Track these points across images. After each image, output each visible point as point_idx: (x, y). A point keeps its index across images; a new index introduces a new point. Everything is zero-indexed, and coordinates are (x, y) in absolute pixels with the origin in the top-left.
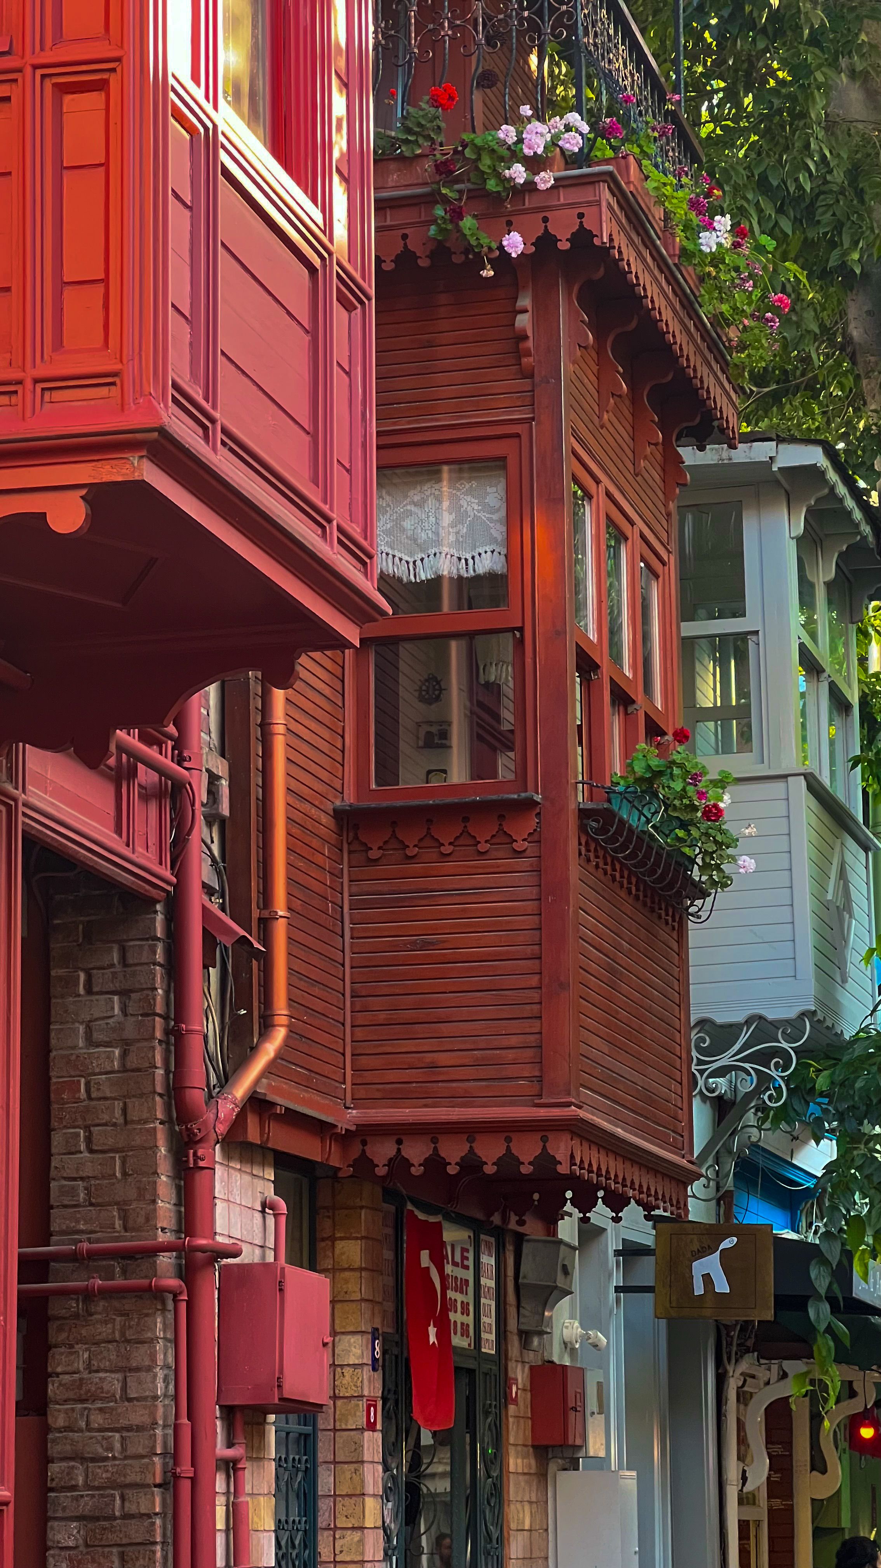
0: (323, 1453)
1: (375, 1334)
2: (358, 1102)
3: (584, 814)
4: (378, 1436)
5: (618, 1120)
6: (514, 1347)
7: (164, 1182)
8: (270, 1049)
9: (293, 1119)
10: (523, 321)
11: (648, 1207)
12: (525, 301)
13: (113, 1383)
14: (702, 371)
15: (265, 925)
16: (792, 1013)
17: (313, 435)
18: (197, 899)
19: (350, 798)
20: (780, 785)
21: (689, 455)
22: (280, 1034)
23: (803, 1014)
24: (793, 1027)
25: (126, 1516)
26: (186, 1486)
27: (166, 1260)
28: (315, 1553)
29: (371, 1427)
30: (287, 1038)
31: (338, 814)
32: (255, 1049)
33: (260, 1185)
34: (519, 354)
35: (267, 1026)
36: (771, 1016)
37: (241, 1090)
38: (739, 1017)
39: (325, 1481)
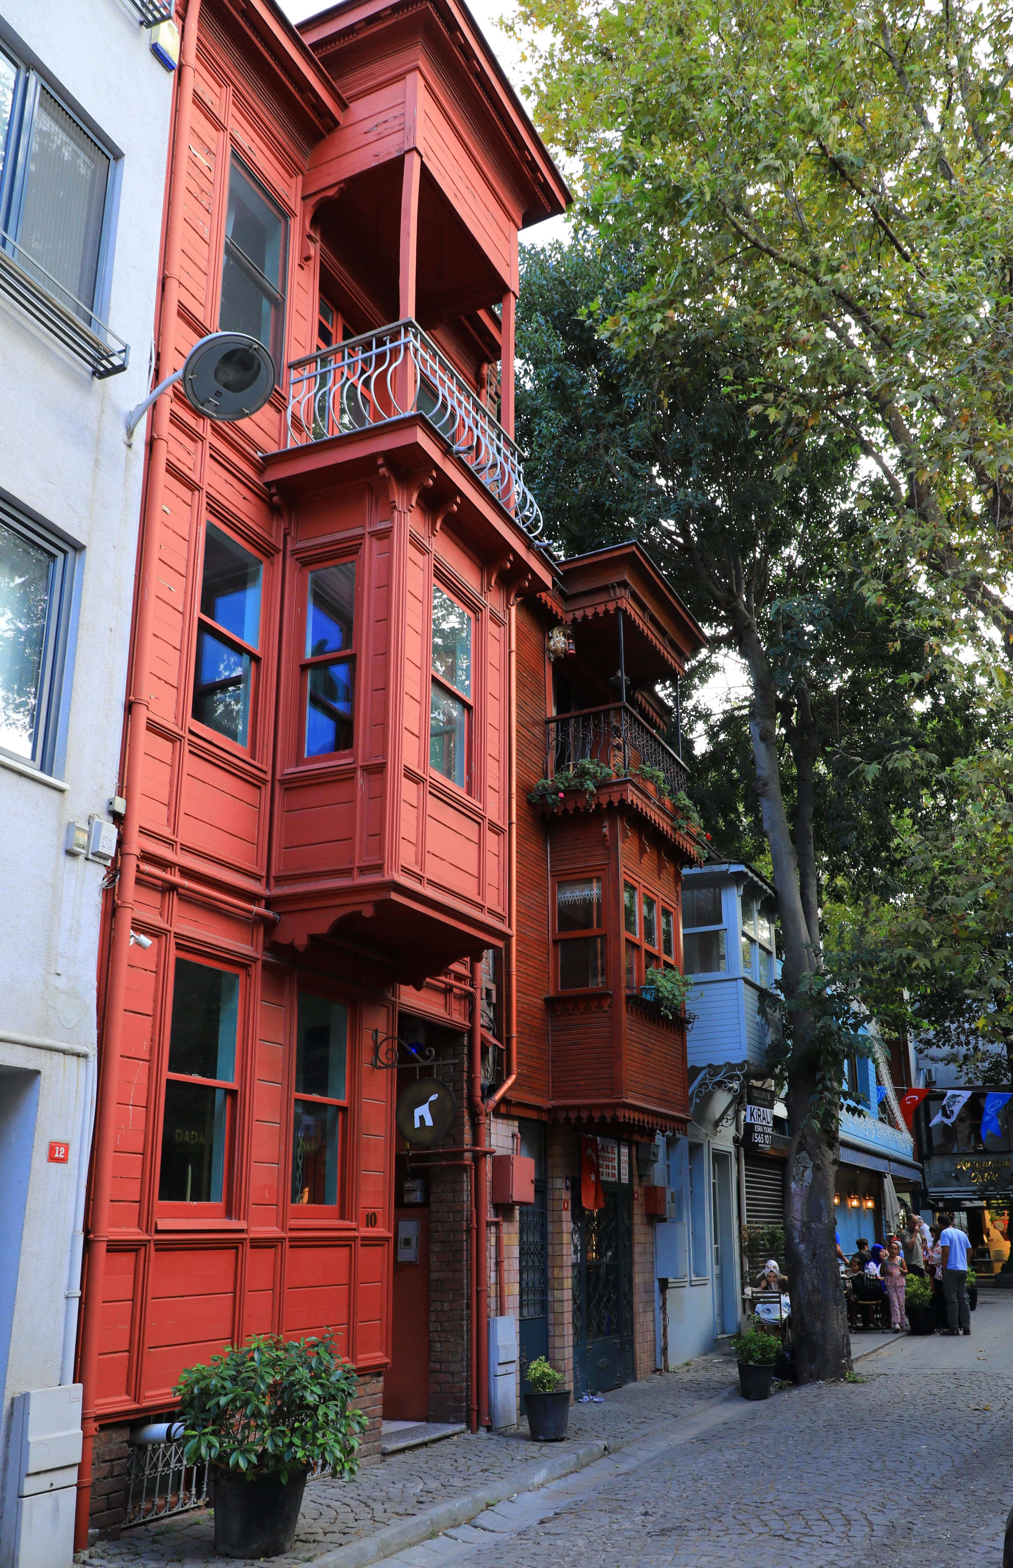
0: (549, 1219)
1: (567, 1178)
2: (554, 1099)
3: (628, 997)
4: (569, 1213)
5: (648, 1102)
6: (636, 1181)
7: (467, 1128)
8: (509, 1082)
9: (520, 1105)
10: (605, 830)
11: (663, 1132)
12: (606, 824)
13: (450, 1196)
14: (685, 843)
15: (509, 1040)
16: (739, 1061)
17: (479, 878)
18: (479, 1031)
19: (552, 994)
20: (733, 984)
21: (686, 871)
22: (514, 1077)
23: (745, 1062)
24: (741, 1066)
25: (455, 1241)
26: (474, 1231)
27: (468, 1155)
28: (547, 1253)
29: (567, 1210)
30: (516, 1079)
31: (546, 1000)
32: (504, 1082)
33: (511, 1128)
34: (605, 841)
35: (509, 1074)
36: (733, 1062)
37: (498, 1096)
38: (722, 1063)
39: (550, 1228)
